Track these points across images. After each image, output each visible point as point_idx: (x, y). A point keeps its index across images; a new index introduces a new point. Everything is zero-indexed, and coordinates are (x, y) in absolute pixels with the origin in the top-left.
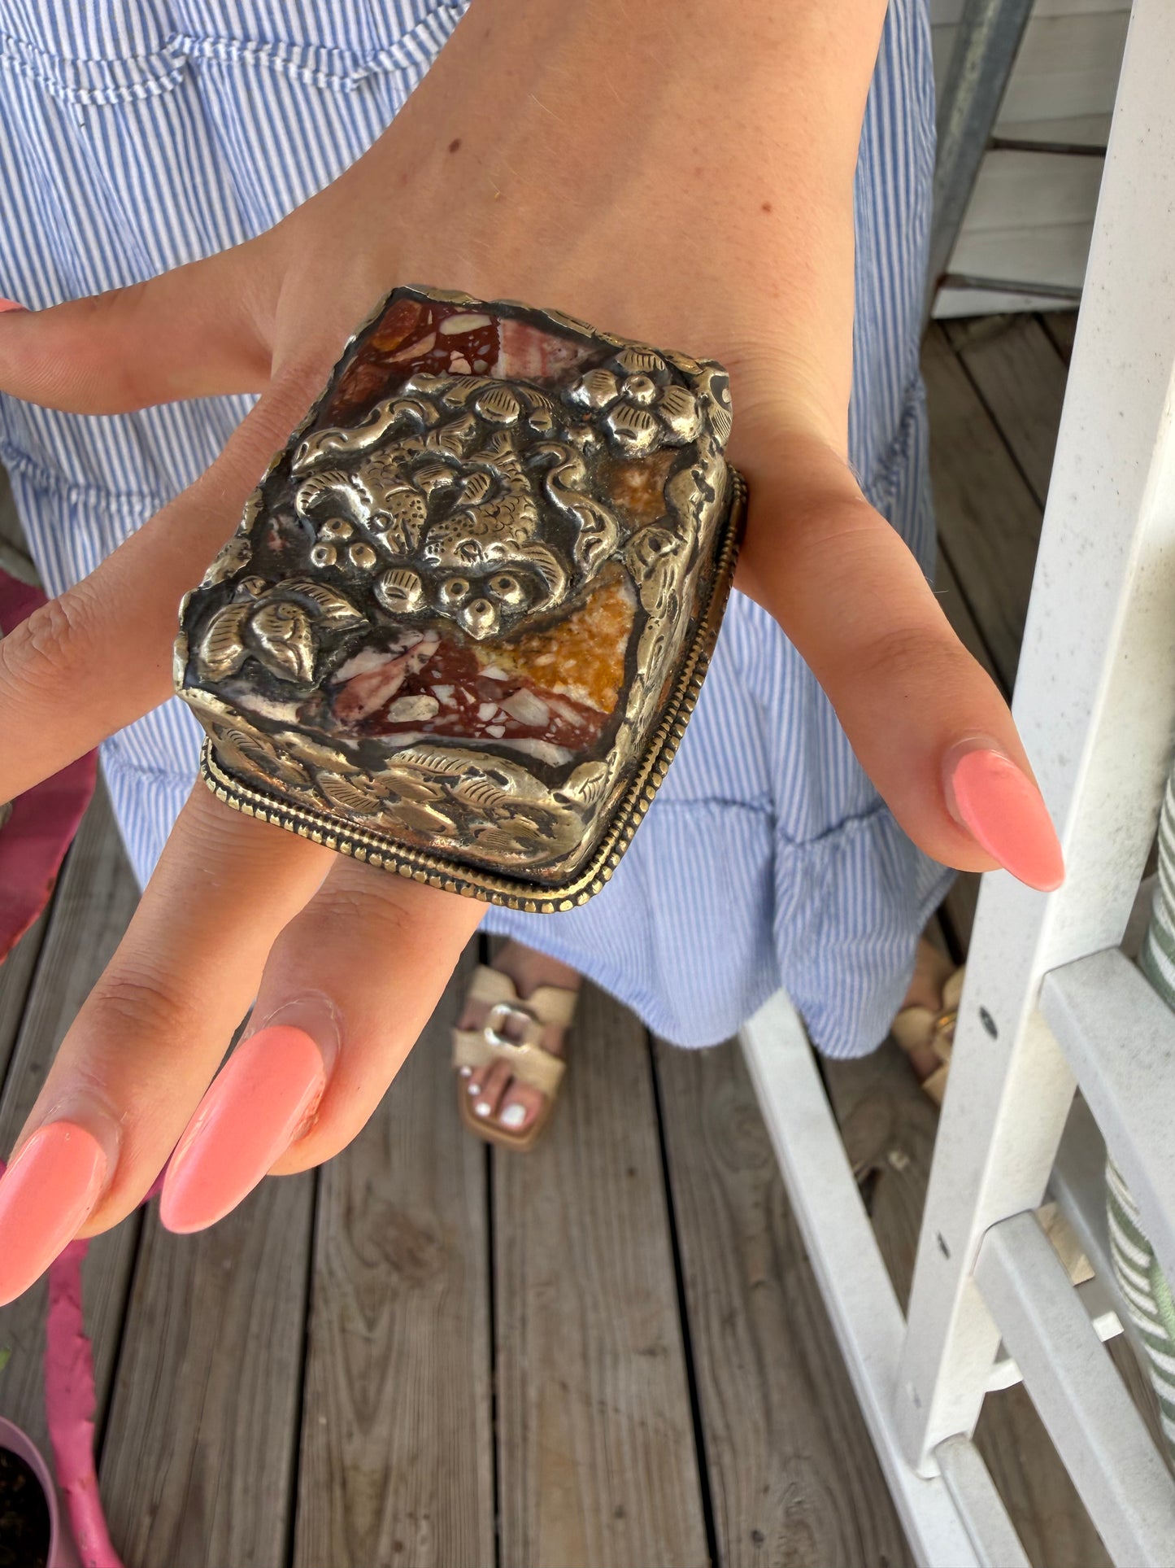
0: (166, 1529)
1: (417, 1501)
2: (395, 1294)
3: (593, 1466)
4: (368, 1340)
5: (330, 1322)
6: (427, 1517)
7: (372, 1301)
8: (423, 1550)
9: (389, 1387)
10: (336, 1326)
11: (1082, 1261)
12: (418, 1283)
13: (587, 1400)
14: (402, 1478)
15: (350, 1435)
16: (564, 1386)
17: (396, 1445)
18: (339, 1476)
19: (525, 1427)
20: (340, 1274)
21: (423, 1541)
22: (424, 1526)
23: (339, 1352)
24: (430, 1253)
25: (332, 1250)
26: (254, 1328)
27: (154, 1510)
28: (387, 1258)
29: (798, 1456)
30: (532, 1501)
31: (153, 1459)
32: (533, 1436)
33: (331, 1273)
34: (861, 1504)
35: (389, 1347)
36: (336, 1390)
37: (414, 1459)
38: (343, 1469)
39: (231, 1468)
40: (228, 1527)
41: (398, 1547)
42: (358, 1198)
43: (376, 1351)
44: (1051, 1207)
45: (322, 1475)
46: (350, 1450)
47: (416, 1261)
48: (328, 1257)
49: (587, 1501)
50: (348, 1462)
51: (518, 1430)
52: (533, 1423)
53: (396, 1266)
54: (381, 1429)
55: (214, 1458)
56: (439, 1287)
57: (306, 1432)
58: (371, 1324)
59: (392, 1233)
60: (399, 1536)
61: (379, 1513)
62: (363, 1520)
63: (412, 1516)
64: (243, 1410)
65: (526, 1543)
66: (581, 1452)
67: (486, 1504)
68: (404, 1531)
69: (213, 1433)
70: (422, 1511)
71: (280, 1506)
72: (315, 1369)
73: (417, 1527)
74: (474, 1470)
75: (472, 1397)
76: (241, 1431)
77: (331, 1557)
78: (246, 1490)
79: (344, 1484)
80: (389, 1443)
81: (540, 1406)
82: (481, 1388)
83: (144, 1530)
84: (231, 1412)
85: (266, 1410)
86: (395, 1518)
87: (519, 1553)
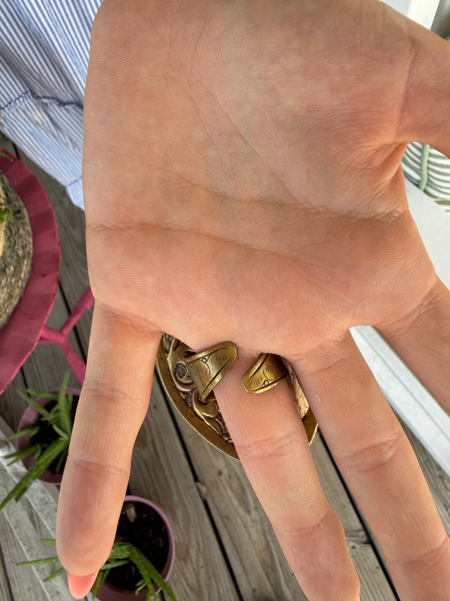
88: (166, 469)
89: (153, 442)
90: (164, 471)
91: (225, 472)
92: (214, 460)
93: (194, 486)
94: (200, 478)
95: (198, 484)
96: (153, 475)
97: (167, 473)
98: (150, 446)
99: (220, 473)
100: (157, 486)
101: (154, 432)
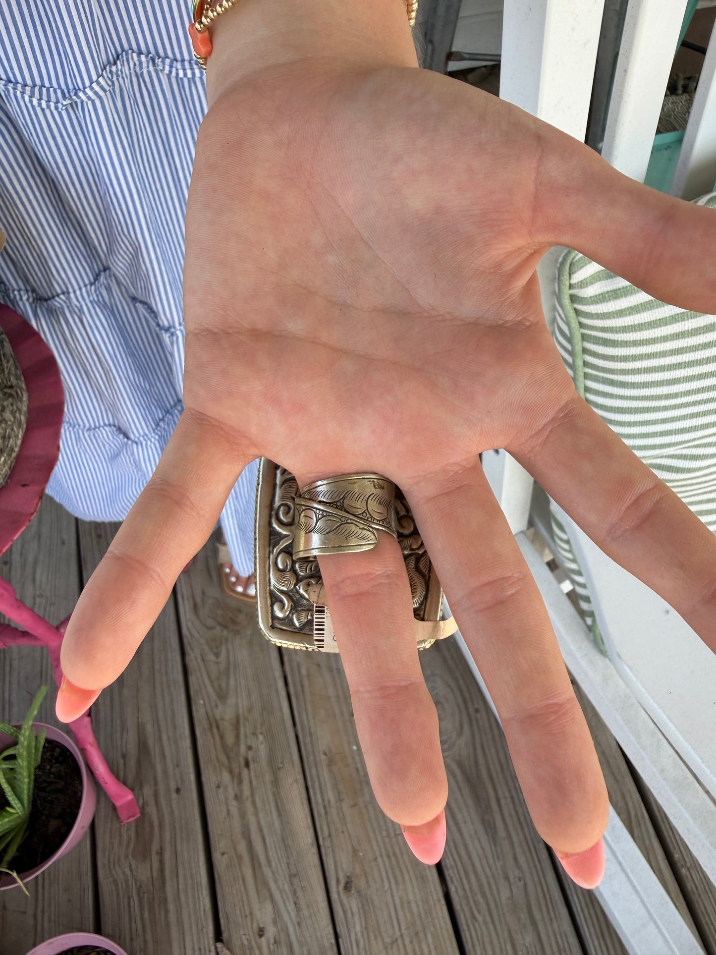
0: (132, 763)
1: (255, 727)
2: (227, 640)
3: (338, 697)
4: (217, 663)
5: (196, 658)
6: (261, 733)
7: (216, 646)
8: (262, 747)
9: (232, 682)
10: (200, 660)
11: (547, 551)
12: (237, 633)
13: (330, 669)
14: (246, 719)
15: (217, 706)
16: (319, 665)
17: (240, 706)
18: (214, 724)
19: (302, 686)
20: (196, 635)
21: (262, 743)
22: (261, 738)
23: (203, 670)
24: (241, 618)
25: (190, 624)
26: (157, 667)
27: (124, 756)
28: (220, 624)
29: (433, 675)
30: (311, 716)
31: (119, 734)
32: (307, 690)
33: (192, 635)
34: (464, 688)
35: (229, 664)
36: (205, 688)
37: (250, 710)
38: (216, 721)
39: (159, 731)
40: (164, 756)
41: (250, 748)
42: (199, 599)
43: (223, 667)
44: (532, 530)
45: (206, 725)
46: (218, 713)
47: (233, 622)
48: (188, 629)
49: (337, 712)
50: (218, 717)
51: (299, 688)
52: (306, 683)
53: (225, 627)
54: (231, 700)
55: (149, 728)
56: (249, 633)
57: (194, 709)
58: (217, 655)
59: (220, 612)
60: (249, 743)
61: (237, 736)
62: (230, 739)
63: (254, 734)
64: (160, 705)
65: (311, 734)
66: (331, 692)
67: (289, 723)
68: (252, 741)
69: (146, 717)
70: (259, 731)
71: (187, 742)
72: (192, 679)
73: (257, 738)
74: (281, 709)
75: (274, 678)
76: (161, 714)
77: (218, 759)
78: (169, 739)
79: (218, 727)
80: (237, 705)
81: (308, 676)
82: (278, 673)
83: (122, 766)
84: (154, 707)
85: (172, 702)
86: (246, 736)
87: (308, 739)
88: (171, 907)
89: (161, 853)
90: (167, 912)
91: (271, 931)
92: (256, 906)
93: (213, 948)
94: (225, 936)
95: (219, 945)
96: (146, 914)
97: (172, 916)
98: (155, 858)
99: (261, 932)
100: (149, 937)
101: (167, 836)
